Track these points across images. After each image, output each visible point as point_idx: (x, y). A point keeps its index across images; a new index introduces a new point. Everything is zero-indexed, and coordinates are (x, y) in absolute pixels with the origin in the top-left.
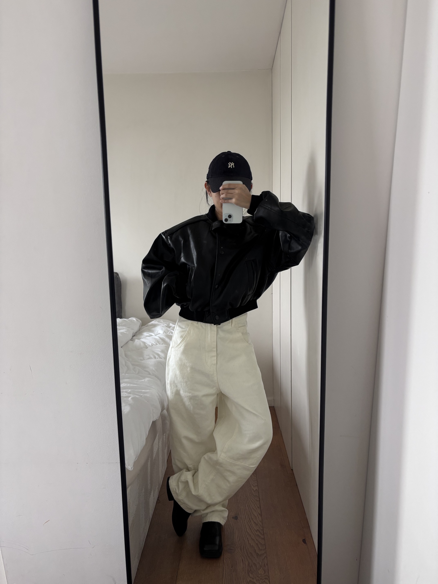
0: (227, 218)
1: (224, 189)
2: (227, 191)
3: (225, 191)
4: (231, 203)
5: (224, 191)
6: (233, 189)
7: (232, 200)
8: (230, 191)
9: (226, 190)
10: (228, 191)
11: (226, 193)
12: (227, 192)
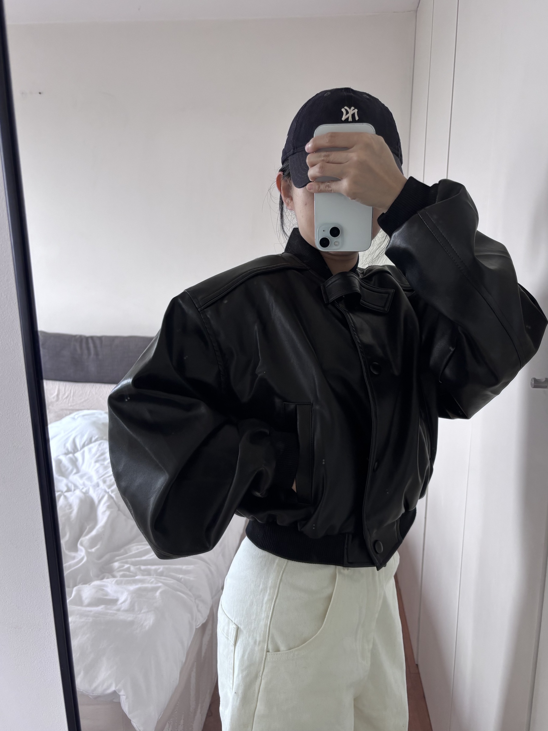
0: (328, 235)
1: (317, 150)
2: (325, 156)
3: (320, 156)
4: (338, 193)
5: (315, 155)
6: (345, 149)
7: (339, 182)
8: (335, 156)
9: (323, 154)
10: (328, 156)
11: (323, 160)
12: (325, 158)
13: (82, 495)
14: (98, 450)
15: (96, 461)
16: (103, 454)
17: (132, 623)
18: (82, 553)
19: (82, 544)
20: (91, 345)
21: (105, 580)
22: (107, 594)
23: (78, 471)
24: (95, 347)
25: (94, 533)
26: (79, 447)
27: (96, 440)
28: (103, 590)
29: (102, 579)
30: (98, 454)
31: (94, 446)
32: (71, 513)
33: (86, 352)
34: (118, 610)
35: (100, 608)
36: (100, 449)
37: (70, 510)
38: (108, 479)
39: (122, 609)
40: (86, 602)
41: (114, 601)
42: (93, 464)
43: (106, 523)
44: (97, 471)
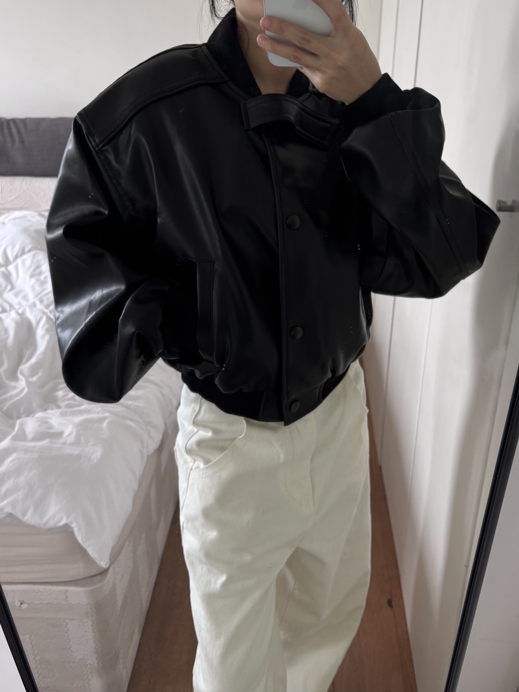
13: (17, 317)
14: (32, 262)
15: (32, 276)
16: (38, 267)
17: (79, 457)
18: (22, 383)
19: (22, 374)
20: (14, 130)
21: (49, 411)
22: (51, 427)
23: (13, 288)
24: (19, 132)
25: (33, 360)
26: (11, 258)
27: (30, 251)
28: (47, 422)
29: (46, 409)
30: (33, 268)
31: (28, 258)
32: (7, 338)
33: (8, 139)
34: (64, 443)
35: (45, 443)
36: (35, 261)
37: (6, 336)
38: (45, 298)
39: (68, 442)
40: (30, 436)
41: (60, 434)
42: (28, 279)
43: (47, 348)
44: (33, 289)
